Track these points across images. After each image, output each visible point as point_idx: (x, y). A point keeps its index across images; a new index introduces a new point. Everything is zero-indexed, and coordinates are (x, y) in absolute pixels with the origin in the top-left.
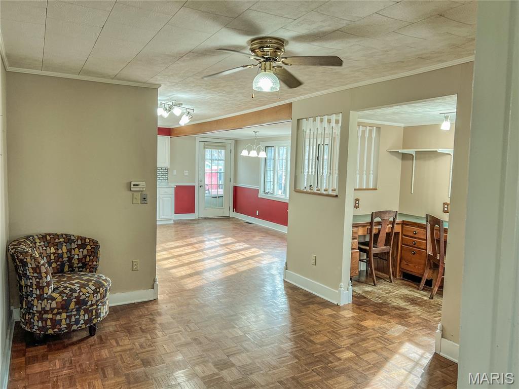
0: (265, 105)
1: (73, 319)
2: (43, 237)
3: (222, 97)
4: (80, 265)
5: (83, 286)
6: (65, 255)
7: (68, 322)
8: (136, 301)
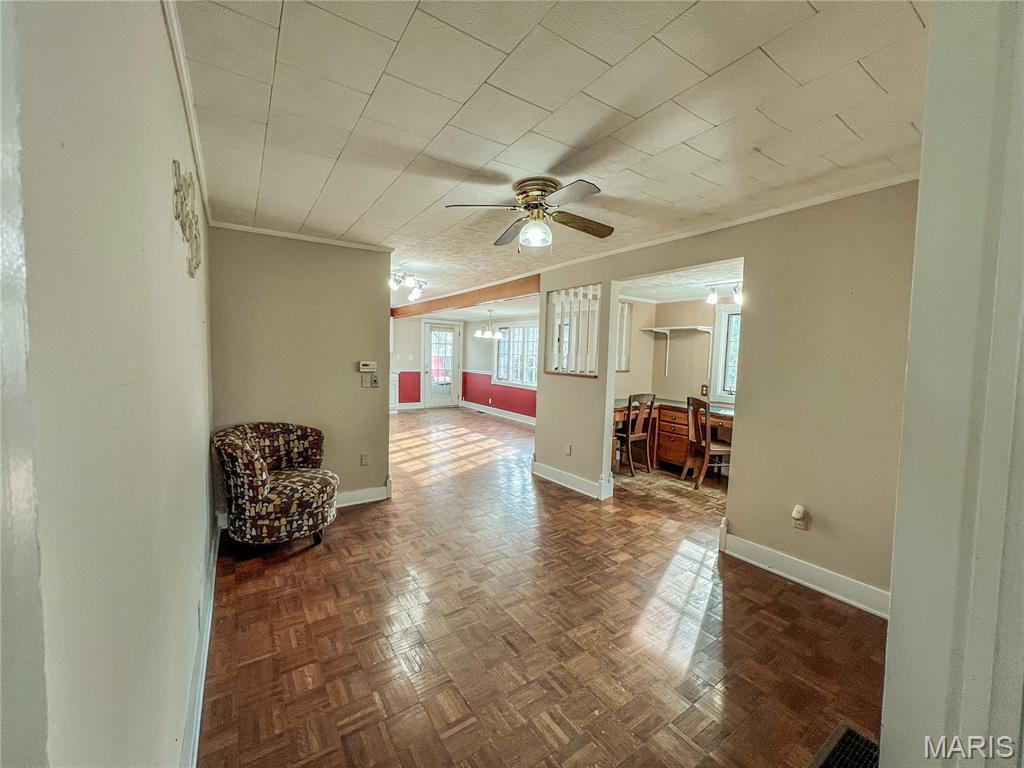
0: (508, 277)
1: (295, 525)
2: (256, 427)
3: (461, 267)
4: (300, 459)
5: (306, 485)
6: (282, 448)
7: (289, 528)
8: (366, 501)
